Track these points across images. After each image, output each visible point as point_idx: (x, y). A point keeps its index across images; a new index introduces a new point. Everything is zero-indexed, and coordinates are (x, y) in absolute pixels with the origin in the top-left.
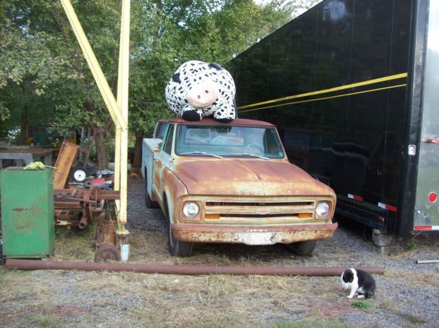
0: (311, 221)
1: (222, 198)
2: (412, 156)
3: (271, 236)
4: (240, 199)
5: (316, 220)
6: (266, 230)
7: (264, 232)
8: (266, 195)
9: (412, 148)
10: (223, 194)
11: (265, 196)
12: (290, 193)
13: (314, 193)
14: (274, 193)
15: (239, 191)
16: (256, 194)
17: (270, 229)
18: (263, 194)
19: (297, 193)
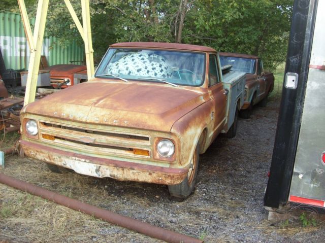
0: (148, 160)
1: (51, 119)
2: (291, 90)
3: (95, 168)
4: (66, 122)
5: (154, 159)
6: (87, 161)
7: (85, 162)
8: (88, 121)
9: (294, 78)
10: (51, 115)
11: (86, 123)
12: (116, 123)
13: (149, 126)
14: (97, 121)
15: (64, 115)
16: (78, 119)
17: (92, 160)
18: (84, 120)
19: (125, 124)
